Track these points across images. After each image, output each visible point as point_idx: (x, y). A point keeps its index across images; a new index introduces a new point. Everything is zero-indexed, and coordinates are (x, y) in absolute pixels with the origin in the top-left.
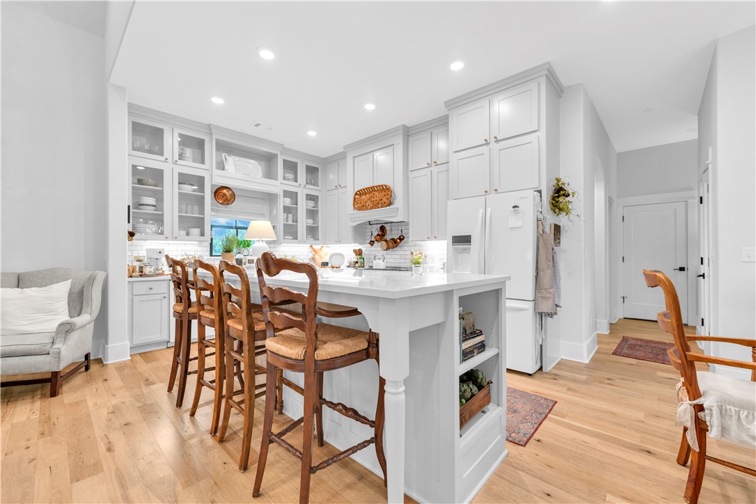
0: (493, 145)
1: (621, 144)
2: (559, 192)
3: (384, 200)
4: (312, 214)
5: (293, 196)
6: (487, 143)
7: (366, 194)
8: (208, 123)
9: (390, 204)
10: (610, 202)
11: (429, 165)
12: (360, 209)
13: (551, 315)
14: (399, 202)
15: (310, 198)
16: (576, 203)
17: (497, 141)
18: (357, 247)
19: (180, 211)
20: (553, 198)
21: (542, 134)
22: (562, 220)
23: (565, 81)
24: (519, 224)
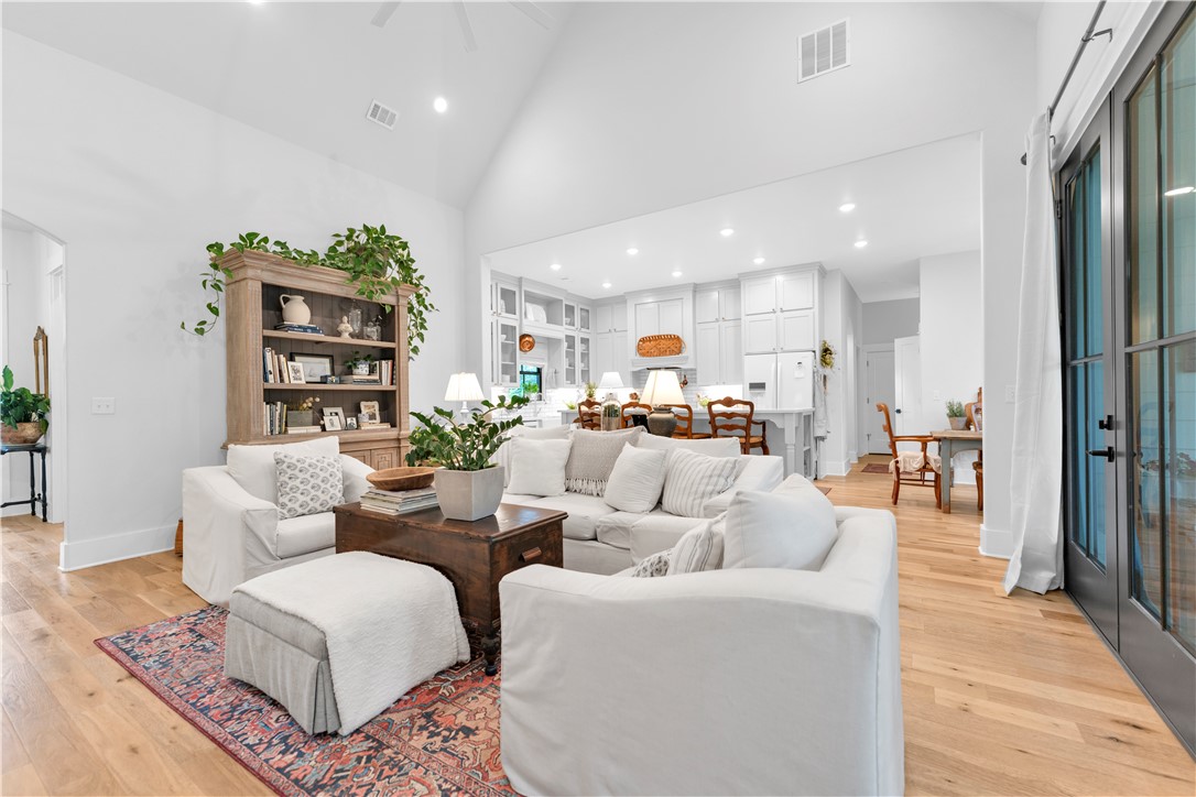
0: (779, 313)
1: (865, 298)
2: (826, 351)
3: (672, 347)
4: (585, 356)
5: (570, 340)
6: (774, 312)
7: (650, 341)
8: (519, 276)
9: (680, 352)
10: (857, 351)
11: (717, 320)
12: (643, 355)
13: (823, 439)
14: (688, 351)
15: (585, 341)
16: (837, 359)
17: (782, 311)
18: (632, 391)
19: (503, 360)
20: (823, 356)
21: (816, 309)
22: (827, 371)
23: (827, 268)
24: (802, 375)
